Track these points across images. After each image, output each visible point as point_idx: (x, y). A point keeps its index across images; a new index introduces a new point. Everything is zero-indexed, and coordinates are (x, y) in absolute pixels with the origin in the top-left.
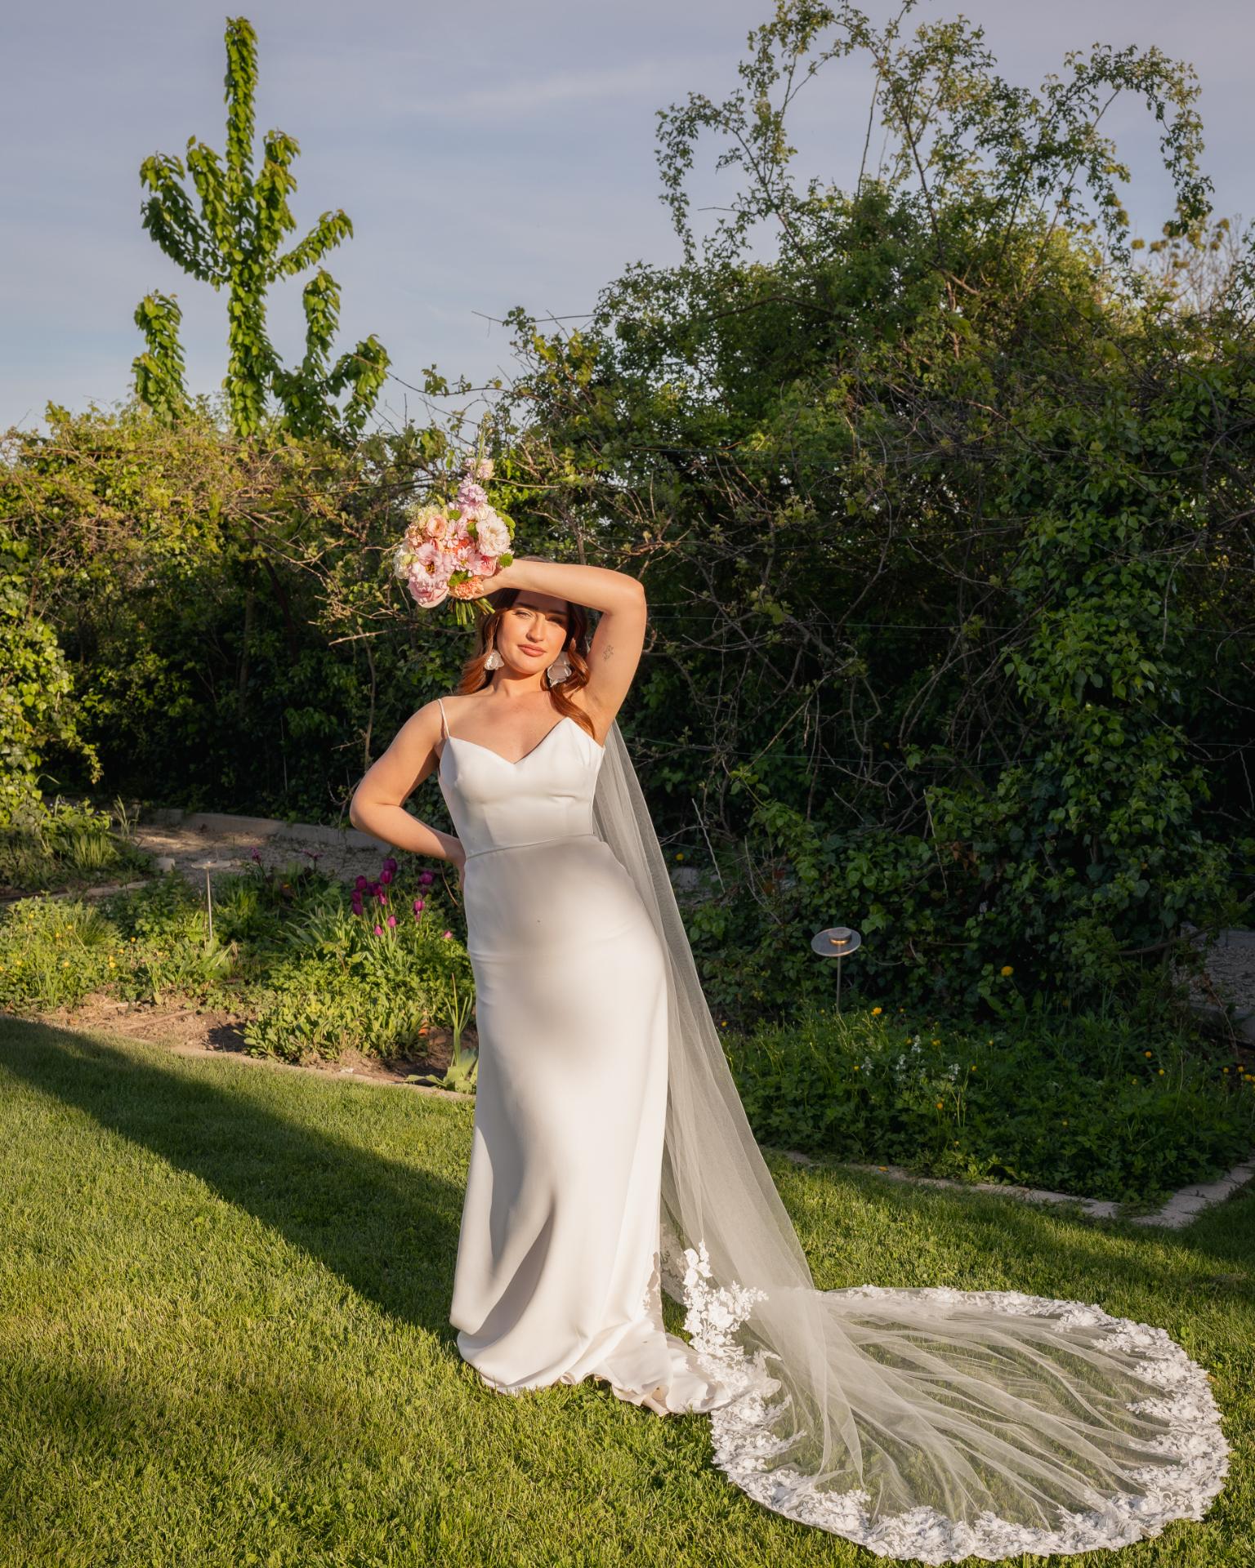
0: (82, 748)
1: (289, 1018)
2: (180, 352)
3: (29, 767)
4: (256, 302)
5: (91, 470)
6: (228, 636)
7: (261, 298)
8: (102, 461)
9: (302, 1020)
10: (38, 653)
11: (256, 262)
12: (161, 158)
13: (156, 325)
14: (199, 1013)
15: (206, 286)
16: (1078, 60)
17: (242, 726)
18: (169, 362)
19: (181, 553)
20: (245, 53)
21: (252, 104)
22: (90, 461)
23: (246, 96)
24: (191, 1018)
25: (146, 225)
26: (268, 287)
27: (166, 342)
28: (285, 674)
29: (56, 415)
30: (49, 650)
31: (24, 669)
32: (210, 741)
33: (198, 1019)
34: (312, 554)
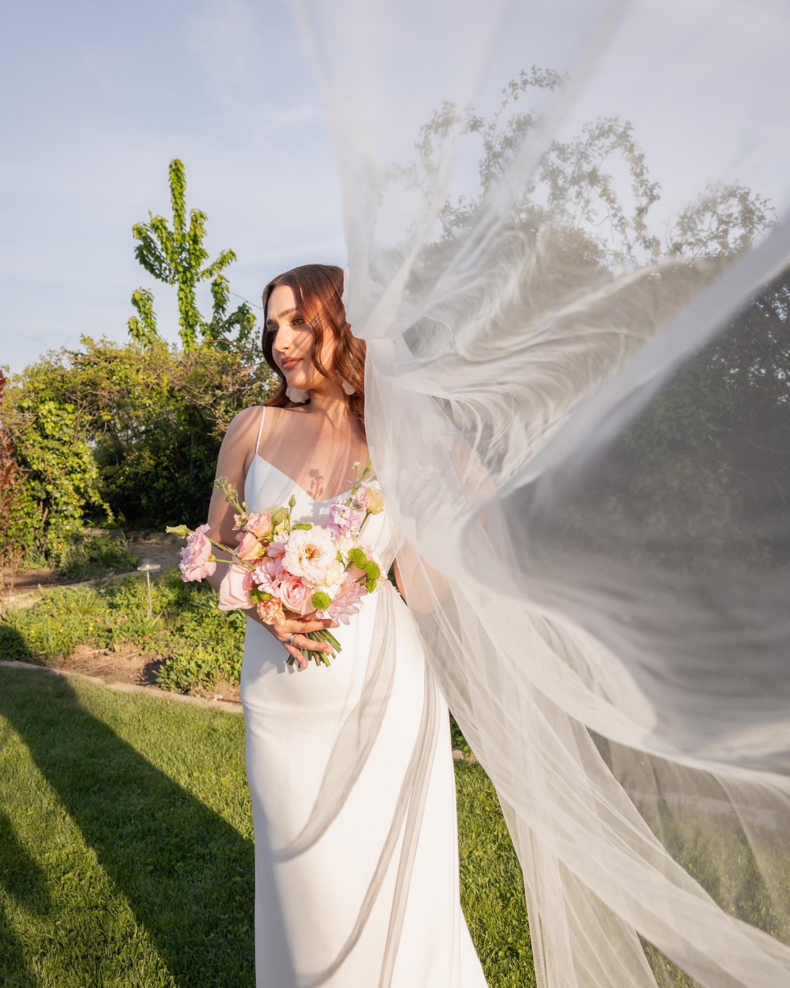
0: (102, 505)
1: (185, 663)
2: (154, 315)
3: (77, 516)
4: (190, 291)
5: (106, 368)
6: (183, 449)
7: (193, 289)
8: (112, 363)
9: (193, 664)
10: (80, 458)
11: (190, 272)
12: (142, 224)
13: (141, 303)
14: (140, 655)
15: (166, 285)
16: (590, 127)
17: (191, 492)
18: (149, 320)
19: (150, 406)
20: (179, 174)
21: (184, 198)
22: (105, 364)
23: (181, 194)
24: (135, 659)
25: (137, 258)
26: (196, 284)
27: (147, 311)
28: (209, 466)
29: (85, 340)
30: (85, 457)
31: (72, 467)
32: (176, 499)
33: (140, 659)
34: (208, 399)
